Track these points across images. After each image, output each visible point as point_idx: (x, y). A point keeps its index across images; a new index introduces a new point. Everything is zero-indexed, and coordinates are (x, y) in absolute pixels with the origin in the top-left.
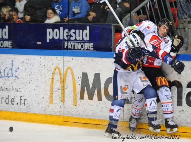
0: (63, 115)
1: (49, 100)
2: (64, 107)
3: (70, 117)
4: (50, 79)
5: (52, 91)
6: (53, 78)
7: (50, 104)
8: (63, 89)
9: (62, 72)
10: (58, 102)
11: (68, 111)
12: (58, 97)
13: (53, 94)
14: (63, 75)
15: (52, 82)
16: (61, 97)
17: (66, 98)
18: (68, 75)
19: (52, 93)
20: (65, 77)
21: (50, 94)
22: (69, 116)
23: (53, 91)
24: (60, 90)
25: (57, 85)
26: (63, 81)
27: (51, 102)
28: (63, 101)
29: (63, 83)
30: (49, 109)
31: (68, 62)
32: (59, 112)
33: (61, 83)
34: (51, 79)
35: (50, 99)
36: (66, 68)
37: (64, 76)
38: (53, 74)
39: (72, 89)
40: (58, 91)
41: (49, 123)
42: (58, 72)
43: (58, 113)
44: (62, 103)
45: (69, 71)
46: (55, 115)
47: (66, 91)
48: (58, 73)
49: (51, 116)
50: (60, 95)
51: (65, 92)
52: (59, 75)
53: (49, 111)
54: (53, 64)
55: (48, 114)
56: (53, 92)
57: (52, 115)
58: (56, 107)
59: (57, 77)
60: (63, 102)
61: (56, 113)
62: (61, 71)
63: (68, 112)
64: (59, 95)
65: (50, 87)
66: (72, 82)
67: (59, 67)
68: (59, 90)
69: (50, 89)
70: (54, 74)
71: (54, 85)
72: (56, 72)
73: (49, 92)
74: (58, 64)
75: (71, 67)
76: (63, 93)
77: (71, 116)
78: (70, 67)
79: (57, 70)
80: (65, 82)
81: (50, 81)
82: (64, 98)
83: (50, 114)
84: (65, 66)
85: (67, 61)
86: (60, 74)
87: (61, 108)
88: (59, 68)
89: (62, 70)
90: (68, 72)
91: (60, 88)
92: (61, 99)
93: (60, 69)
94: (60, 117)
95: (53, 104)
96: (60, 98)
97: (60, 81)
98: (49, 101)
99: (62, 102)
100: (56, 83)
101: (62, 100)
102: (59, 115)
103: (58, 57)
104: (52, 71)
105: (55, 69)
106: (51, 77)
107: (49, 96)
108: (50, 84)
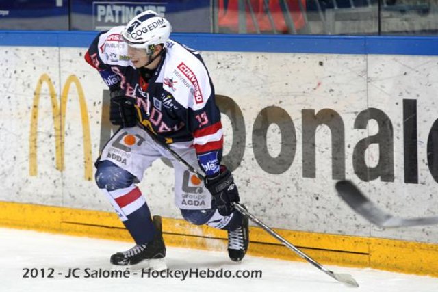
0: (61, 205)
1: (27, 165)
2: (63, 184)
3: (78, 212)
4: (29, 108)
5: (35, 140)
6: (35, 107)
7: (32, 175)
8: (60, 134)
9: (57, 91)
10: (49, 171)
11: (72, 194)
12: (49, 158)
13: (38, 149)
14: (58, 98)
15: (35, 117)
16: (55, 156)
17: (66, 158)
18: (70, 97)
19: (36, 147)
20: (65, 103)
21: (31, 148)
22: (75, 206)
23: (38, 140)
24: (53, 139)
25: (46, 124)
26: (59, 114)
27: (34, 171)
28: (60, 167)
29: (58, 119)
30: (29, 189)
31: (71, 61)
32: (52, 196)
33: (54, 118)
34: (32, 108)
35: (31, 161)
36: (65, 78)
37: (60, 99)
38: (35, 94)
39: (81, 134)
40: (49, 140)
41: (29, 227)
42: (46, 90)
43: (50, 199)
44: (59, 172)
45: (73, 84)
46: (42, 205)
47: (67, 139)
48: (48, 92)
49: (34, 206)
50: (54, 150)
51: (65, 144)
52: (49, 98)
53: (30, 195)
54: (34, 68)
55: (27, 204)
56: (37, 144)
57: (36, 205)
58: (44, 184)
59: (45, 103)
60: (61, 171)
61: (44, 200)
62: (54, 86)
63: (73, 197)
64: (50, 151)
65: (28, 129)
66: (80, 115)
67: (50, 75)
68: (50, 136)
69: (29, 134)
70: (39, 94)
71: (38, 125)
72: (43, 91)
73: (27, 144)
74: (48, 68)
75: (78, 75)
76: (60, 146)
77: (80, 207)
78: (74, 76)
79: (45, 85)
80: (64, 116)
81: (30, 115)
82: (62, 159)
83: (31, 204)
84: (64, 72)
85: (67, 60)
86: (53, 95)
87: (57, 187)
88: (49, 80)
89: (57, 83)
90: (70, 90)
91: (53, 133)
92: (54, 163)
93: (52, 80)
94: (56, 209)
95: (39, 175)
96: (53, 159)
97: (51, 114)
98: (28, 168)
99: (57, 169)
100: (42, 120)
101: (57, 163)
102: (52, 204)
103: (46, 49)
104: (34, 86)
105: (41, 82)
106: (31, 103)
107: (28, 154)
108: (30, 123)
